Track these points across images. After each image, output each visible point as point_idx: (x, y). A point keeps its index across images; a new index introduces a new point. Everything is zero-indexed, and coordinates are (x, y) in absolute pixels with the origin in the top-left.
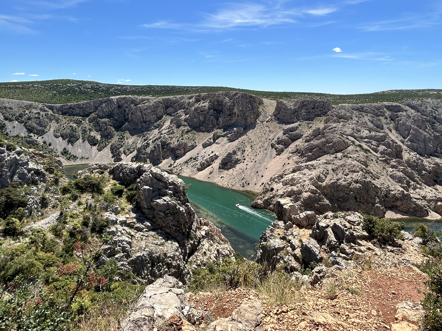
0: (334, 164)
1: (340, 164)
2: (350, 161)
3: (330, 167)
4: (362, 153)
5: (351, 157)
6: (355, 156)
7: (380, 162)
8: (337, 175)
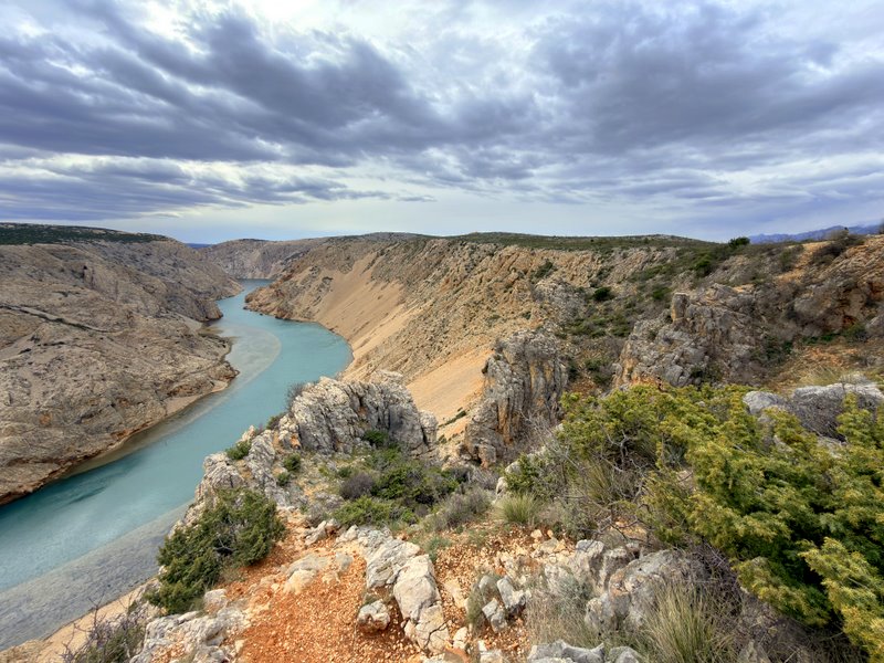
0: (31, 364)
1: (49, 359)
2: (64, 349)
3: (25, 372)
4: (76, 332)
5: (62, 343)
6: (69, 338)
7: (116, 340)
8: (53, 381)
